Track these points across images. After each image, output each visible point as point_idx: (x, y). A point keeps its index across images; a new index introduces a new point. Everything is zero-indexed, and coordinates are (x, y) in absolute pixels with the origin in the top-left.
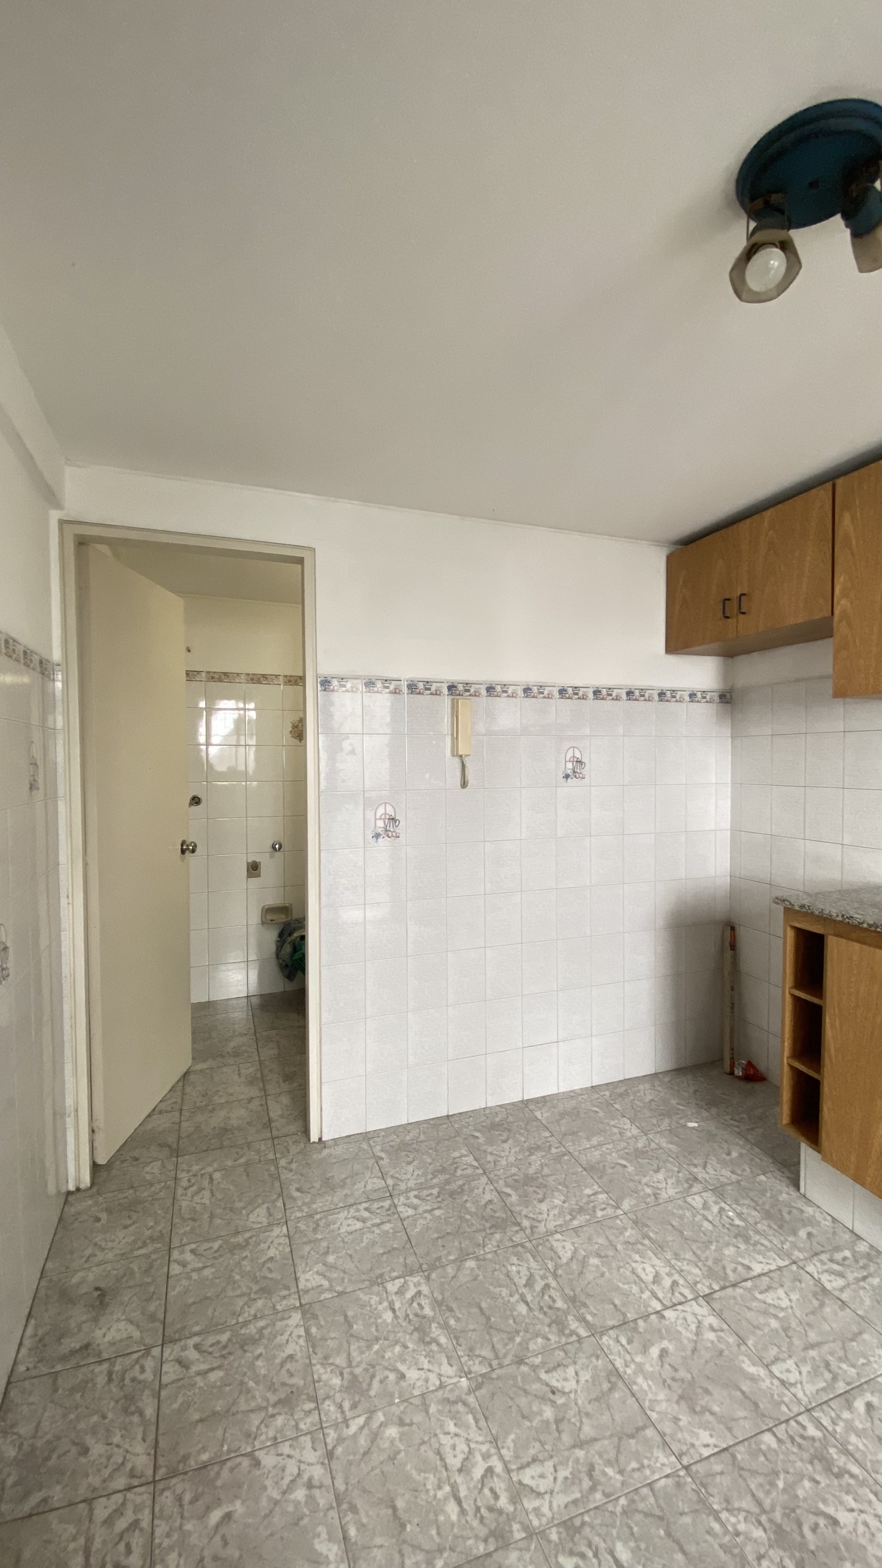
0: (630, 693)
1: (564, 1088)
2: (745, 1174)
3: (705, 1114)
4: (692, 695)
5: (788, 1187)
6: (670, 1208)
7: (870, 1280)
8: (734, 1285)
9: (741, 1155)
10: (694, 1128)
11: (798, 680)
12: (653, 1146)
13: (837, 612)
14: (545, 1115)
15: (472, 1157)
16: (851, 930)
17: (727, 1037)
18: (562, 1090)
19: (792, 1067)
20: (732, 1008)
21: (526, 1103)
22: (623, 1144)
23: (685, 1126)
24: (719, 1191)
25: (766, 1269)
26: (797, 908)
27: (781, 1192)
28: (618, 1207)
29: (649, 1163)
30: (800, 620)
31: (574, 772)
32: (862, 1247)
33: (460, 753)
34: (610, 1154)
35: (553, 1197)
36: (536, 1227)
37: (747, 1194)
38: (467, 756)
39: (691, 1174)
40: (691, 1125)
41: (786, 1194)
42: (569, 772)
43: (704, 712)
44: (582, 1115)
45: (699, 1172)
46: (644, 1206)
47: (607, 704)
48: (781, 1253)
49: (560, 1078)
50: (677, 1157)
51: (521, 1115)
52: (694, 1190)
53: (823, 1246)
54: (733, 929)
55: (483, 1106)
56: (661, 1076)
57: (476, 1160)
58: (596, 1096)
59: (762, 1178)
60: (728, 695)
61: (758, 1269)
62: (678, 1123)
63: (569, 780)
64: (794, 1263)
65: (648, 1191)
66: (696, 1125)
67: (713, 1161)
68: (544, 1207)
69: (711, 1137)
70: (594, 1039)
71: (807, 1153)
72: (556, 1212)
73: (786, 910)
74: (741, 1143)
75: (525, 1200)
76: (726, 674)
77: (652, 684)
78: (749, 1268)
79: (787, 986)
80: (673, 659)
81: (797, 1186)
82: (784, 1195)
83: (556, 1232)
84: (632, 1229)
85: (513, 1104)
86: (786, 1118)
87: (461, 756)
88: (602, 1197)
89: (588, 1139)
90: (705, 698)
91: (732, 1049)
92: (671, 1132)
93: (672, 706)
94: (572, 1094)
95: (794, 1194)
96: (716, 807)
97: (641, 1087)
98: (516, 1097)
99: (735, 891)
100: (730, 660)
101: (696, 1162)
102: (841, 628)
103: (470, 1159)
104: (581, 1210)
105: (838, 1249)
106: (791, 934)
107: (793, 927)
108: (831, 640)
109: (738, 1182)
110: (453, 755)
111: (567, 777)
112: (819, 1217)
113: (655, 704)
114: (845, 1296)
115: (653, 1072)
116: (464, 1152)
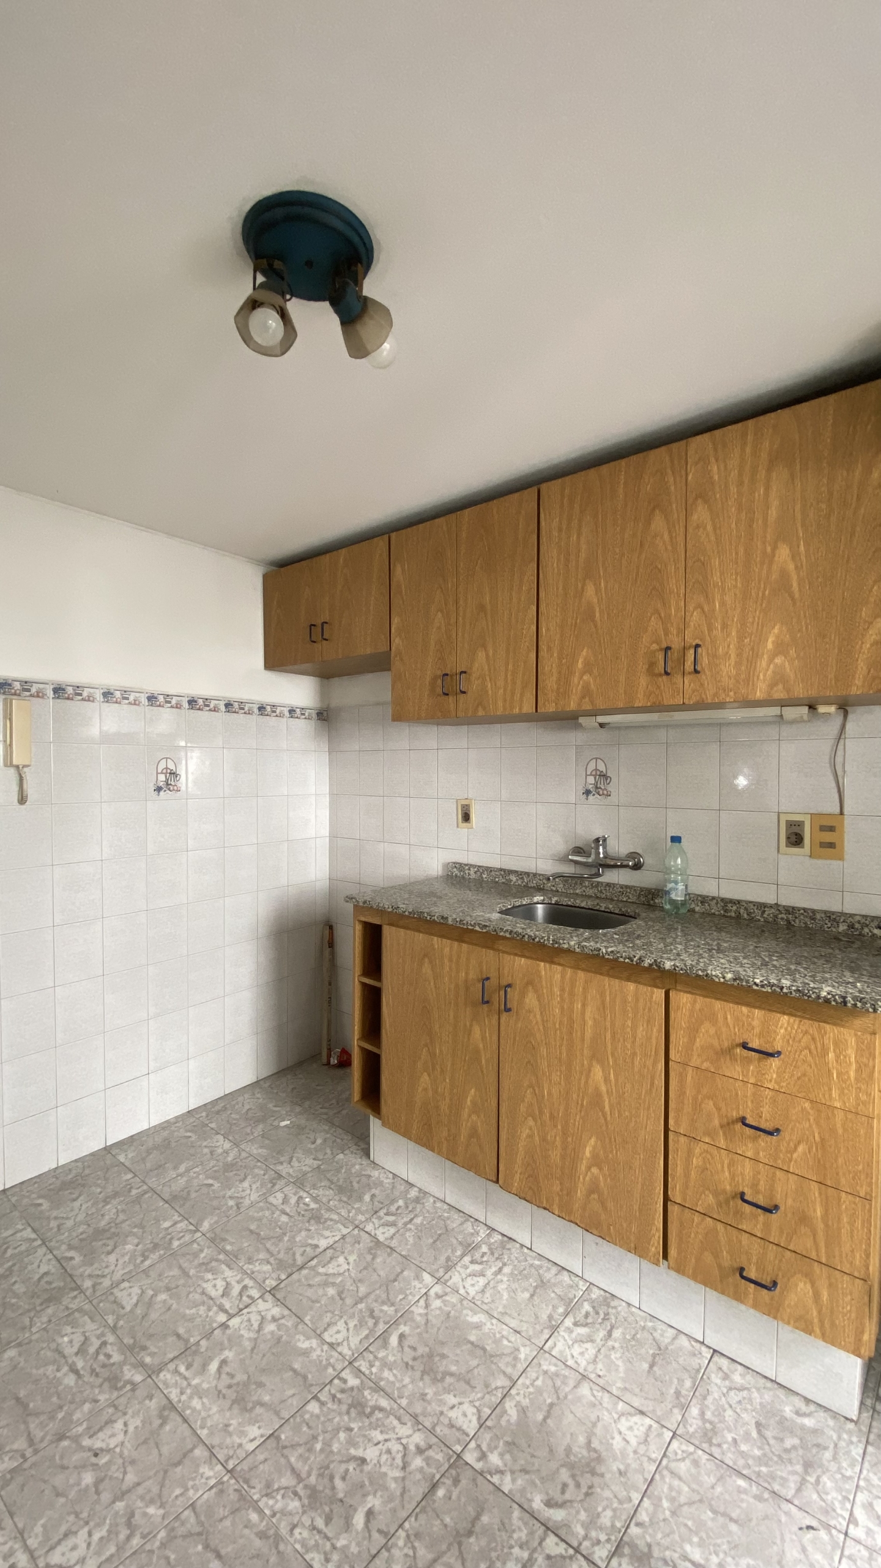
0: (228, 705)
1: (155, 1121)
2: (326, 1157)
3: (298, 1109)
4: (292, 711)
5: (361, 1158)
6: (251, 1214)
7: (415, 1220)
8: (302, 1268)
9: (325, 1140)
10: (286, 1126)
11: (378, 704)
12: (244, 1155)
13: (393, 648)
14: (130, 1156)
15: (29, 1229)
16: (400, 919)
17: (325, 1032)
18: (154, 1123)
19: (360, 1047)
20: (330, 1002)
21: (107, 1149)
22: (212, 1163)
23: (278, 1127)
24: (299, 1182)
25: (331, 1241)
26: (361, 904)
27: (353, 1165)
28: (197, 1230)
29: (236, 1174)
30: (369, 651)
31: (168, 784)
32: (413, 1193)
33: (15, 762)
34: (197, 1177)
35: (125, 1243)
36: (101, 1283)
37: (325, 1176)
38: (24, 766)
39: (276, 1172)
40: (283, 1124)
41: (357, 1164)
42: (161, 784)
43: (303, 727)
44: (173, 1144)
45: (284, 1169)
46: (225, 1219)
47: (205, 715)
48: (345, 1221)
49: (152, 1111)
50: (266, 1160)
51: (102, 1163)
52: (277, 1187)
53: (382, 1203)
54: (331, 928)
55: (54, 1166)
56: (262, 1083)
57: (34, 1230)
58: (192, 1120)
59: (341, 1156)
60: (325, 714)
61: (323, 1243)
62: (272, 1125)
63: (162, 793)
64: (357, 1227)
65: (231, 1203)
66: (288, 1122)
67: (299, 1154)
68: (112, 1258)
69: (298, 1130)
70: (191, 1062)
71: (375, 1124)
72: (127, 1258)
73: (355, 906)
74: (327, 1128)
75: (90, 1257)
76: (323, 693)
77: (253, 698)
78: (317, 1246)
79: (357, 975)
80: (273, 677)
81: (367, 1154)
82: (357, 1167)
83: (123, 1280)
84: (208, 1248)
85: (92, 1154)
86: (357, 1095)
87: (17, 767)
88: (182, 1225)
89: (175, 1168)
90: (304, 714)
91: (329, 1041)
92: (263, 1137)
93: (272, 721)
94: (165, 1125)
95: (365, 1162)
96: (316, 816)
97: (241, 1099)
98: (96, 1145)
99: (332, 892)
100: (326, 681)
101: (282, 1159)
102: (396, 664)
103: (28, 1233)
104: (156, 1247)
105: (393, 1201)
106: (359, 928)
107: (360, 921)
108: (389, 673)
109: (319, 1167)
110: (6, 765)
111: (159, 789)
112: (382, 1177)
113: (255, 718)
114: (394, 1243)
115: (254, 1079)
116: (20, 1227)
